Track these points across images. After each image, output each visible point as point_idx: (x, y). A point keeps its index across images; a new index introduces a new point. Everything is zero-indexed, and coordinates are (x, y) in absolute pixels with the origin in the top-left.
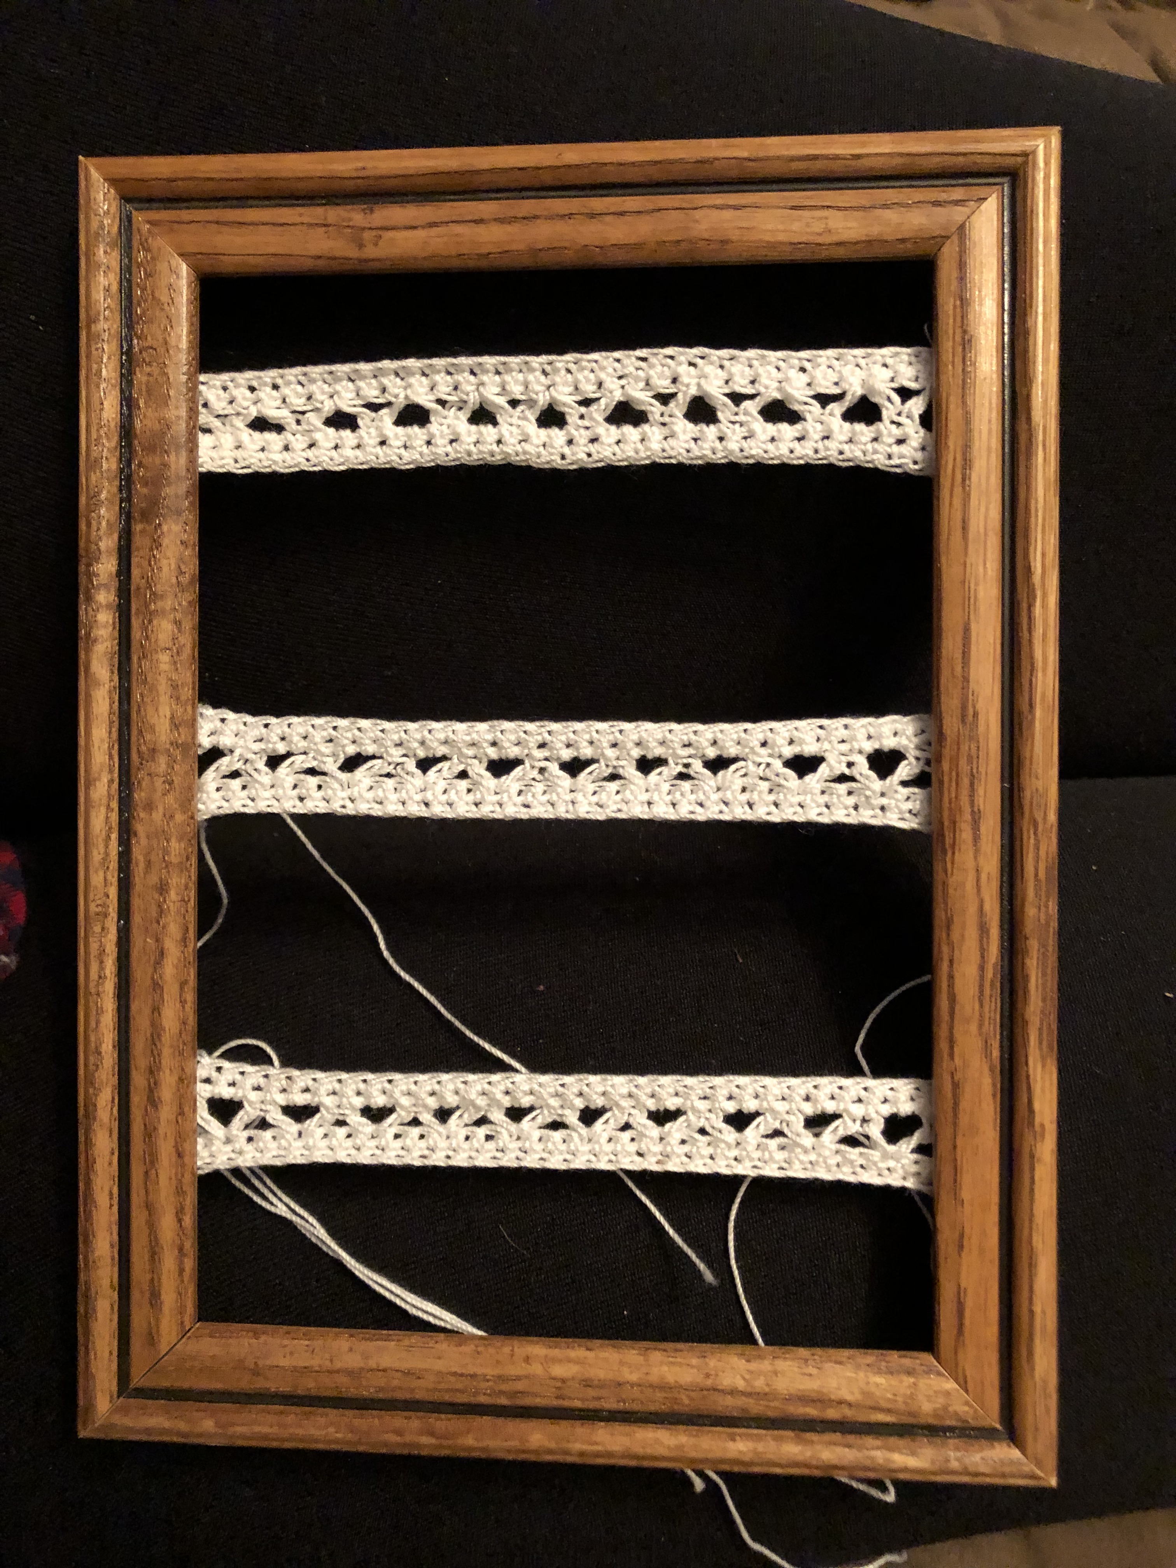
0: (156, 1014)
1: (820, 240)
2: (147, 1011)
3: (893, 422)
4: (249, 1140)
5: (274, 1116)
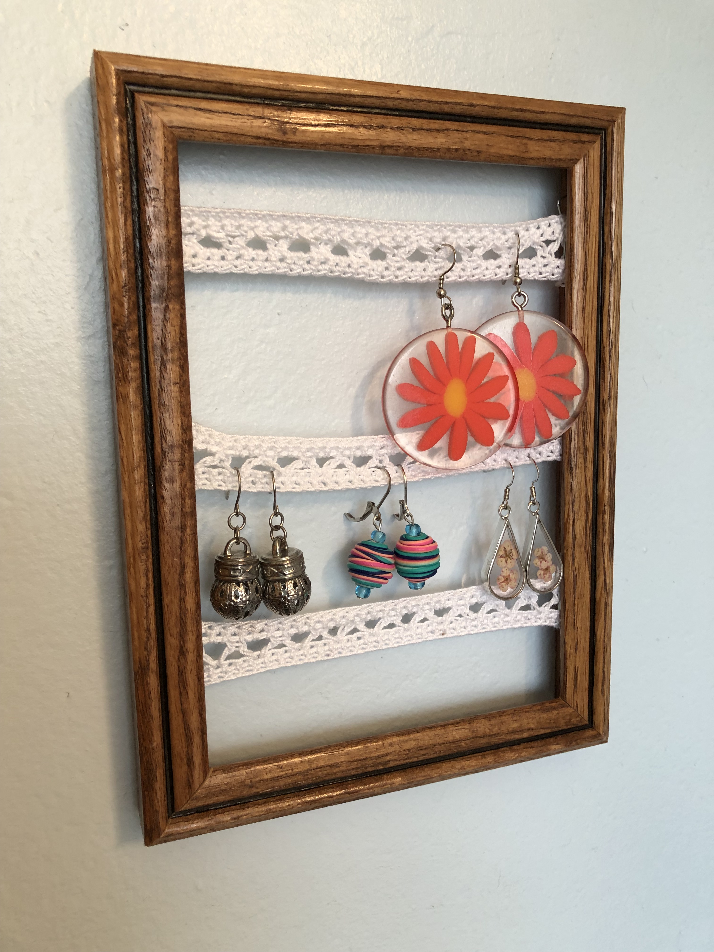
0: (182, 602)
1: (523, 155)
2: (176, 601)
3: (542, 256)
4: (230, 664)
5: (243, 649)
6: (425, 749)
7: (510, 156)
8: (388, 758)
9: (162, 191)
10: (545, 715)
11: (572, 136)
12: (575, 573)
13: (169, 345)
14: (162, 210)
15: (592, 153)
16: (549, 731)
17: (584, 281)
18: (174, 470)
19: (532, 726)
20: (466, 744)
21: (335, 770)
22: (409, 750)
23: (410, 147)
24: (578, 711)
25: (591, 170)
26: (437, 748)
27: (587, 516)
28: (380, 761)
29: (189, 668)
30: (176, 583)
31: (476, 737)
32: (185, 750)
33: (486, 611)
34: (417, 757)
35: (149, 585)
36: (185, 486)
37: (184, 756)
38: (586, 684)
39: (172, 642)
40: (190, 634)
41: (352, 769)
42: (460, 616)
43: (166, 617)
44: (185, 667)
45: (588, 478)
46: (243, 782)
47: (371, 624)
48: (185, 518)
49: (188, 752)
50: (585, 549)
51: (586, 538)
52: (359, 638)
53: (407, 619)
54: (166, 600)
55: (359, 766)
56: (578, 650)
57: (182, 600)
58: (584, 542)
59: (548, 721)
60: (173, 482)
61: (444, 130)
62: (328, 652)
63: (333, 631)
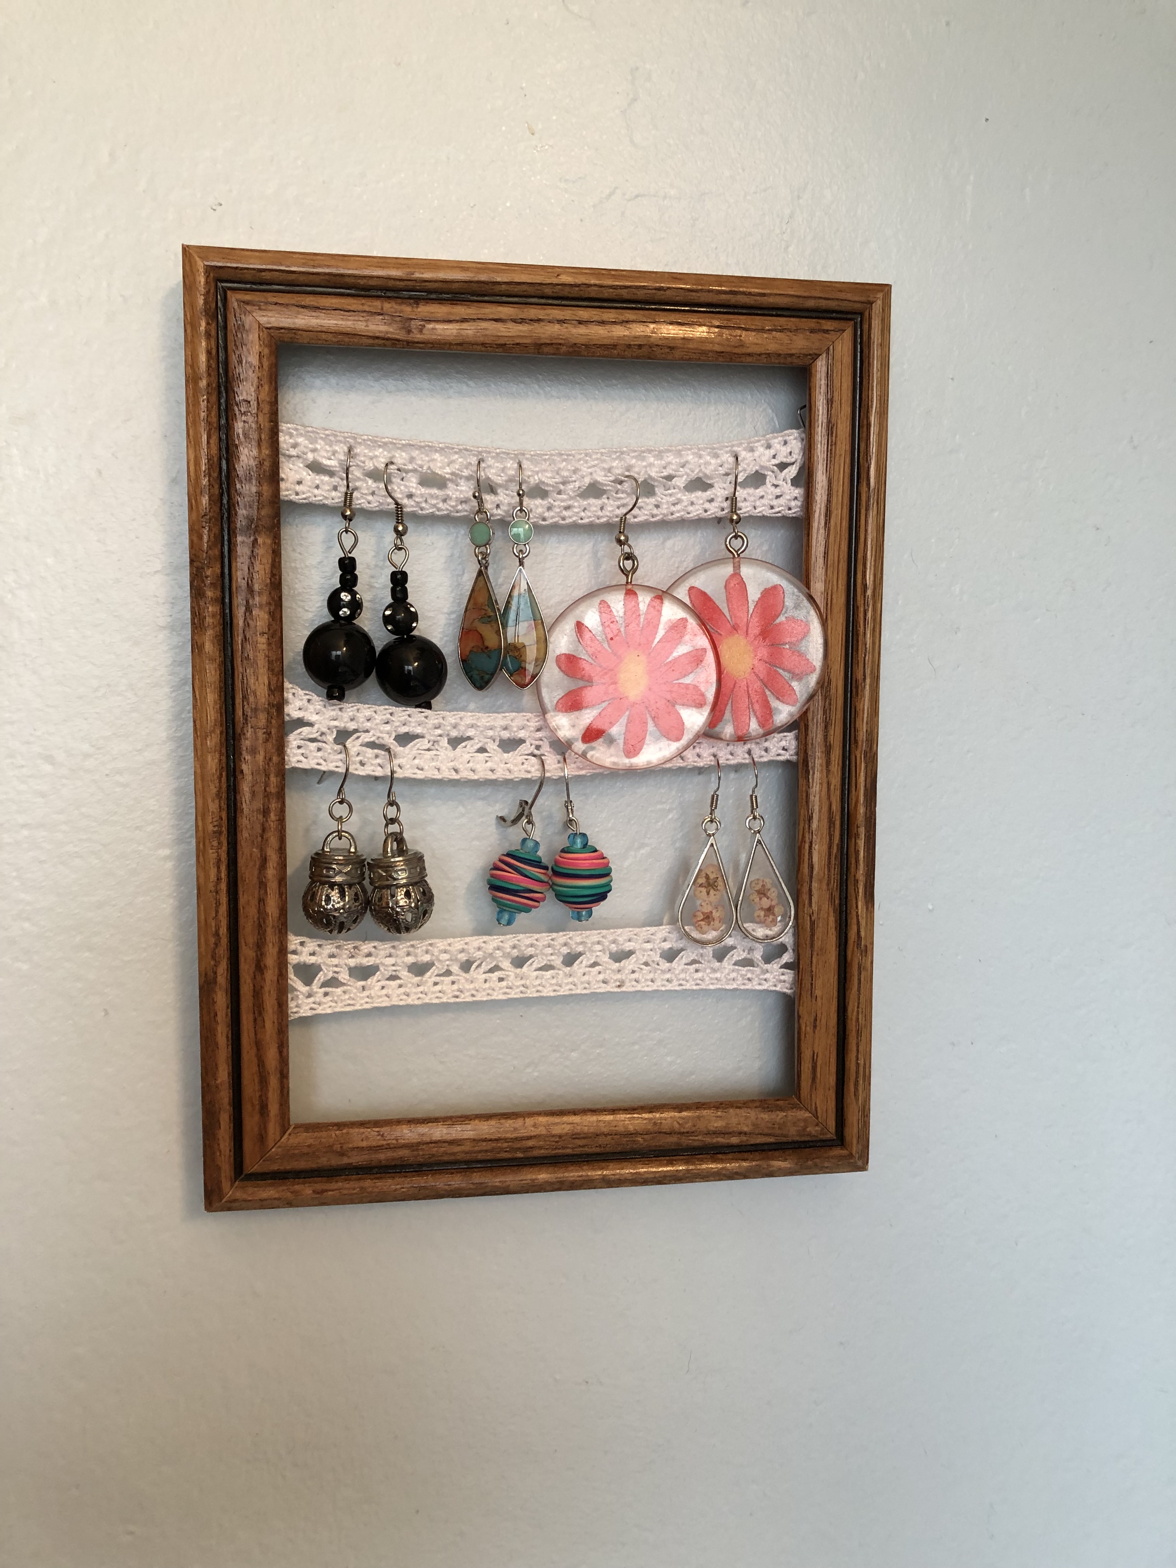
0: (262, 904)
1: (736, 351)
2: (254, 902)
3: (774, 485)
4: (326, 994)
5: (344, 976)
6: (584, 1138)
7: (717, 352)
8: (530, 1143)
9: (254, 404)
10: (765, 1116)
11: (812, 323)
12: (813, 918)
13: (256, 587)
14: (254, 425)
15: (839, 346)
16: (772, 1140)
17: (826, 516)
18: (257, 739)
19: (745, 1129)
20: (645, 1140)
21: (456, 1149)
22: (560, 1137)
23: (575, 344)
24: (817, 1118)
25: (838, 367)
26: (602, 1140)
27: (830, 839)
28: (518, 1145)
29: (267, 989)
30: (255, 880)
31: (660, 1133)
32: (258, 1094)
33: (684, 961)
34: (573, 1148)
35: (221, 879)
36: (270, 759)
37: (256, 1102)
38: (832, 1080)
39: (247, 953)
40: (271, 945)
41: (480, 1152)
42: (646, 964)
43: (242, 920)
44: (262, 987)
45: (832, 787)
46: (331, 1146)
47: (520, 962)
48: (269, 800)
49: (260, 1096)
50: (828, 884)
51: (829, 871)
52: (501, 980)
53: (570, 959)
54: (242, 900)
55: (489, 1147)
56: (818, 1028)
57: (262, 901)
58: (826, 876)
59: (770, 1125)
60: (255, 753)
61: (623, 322)
62: (457, 993)
63: (466, 966)
